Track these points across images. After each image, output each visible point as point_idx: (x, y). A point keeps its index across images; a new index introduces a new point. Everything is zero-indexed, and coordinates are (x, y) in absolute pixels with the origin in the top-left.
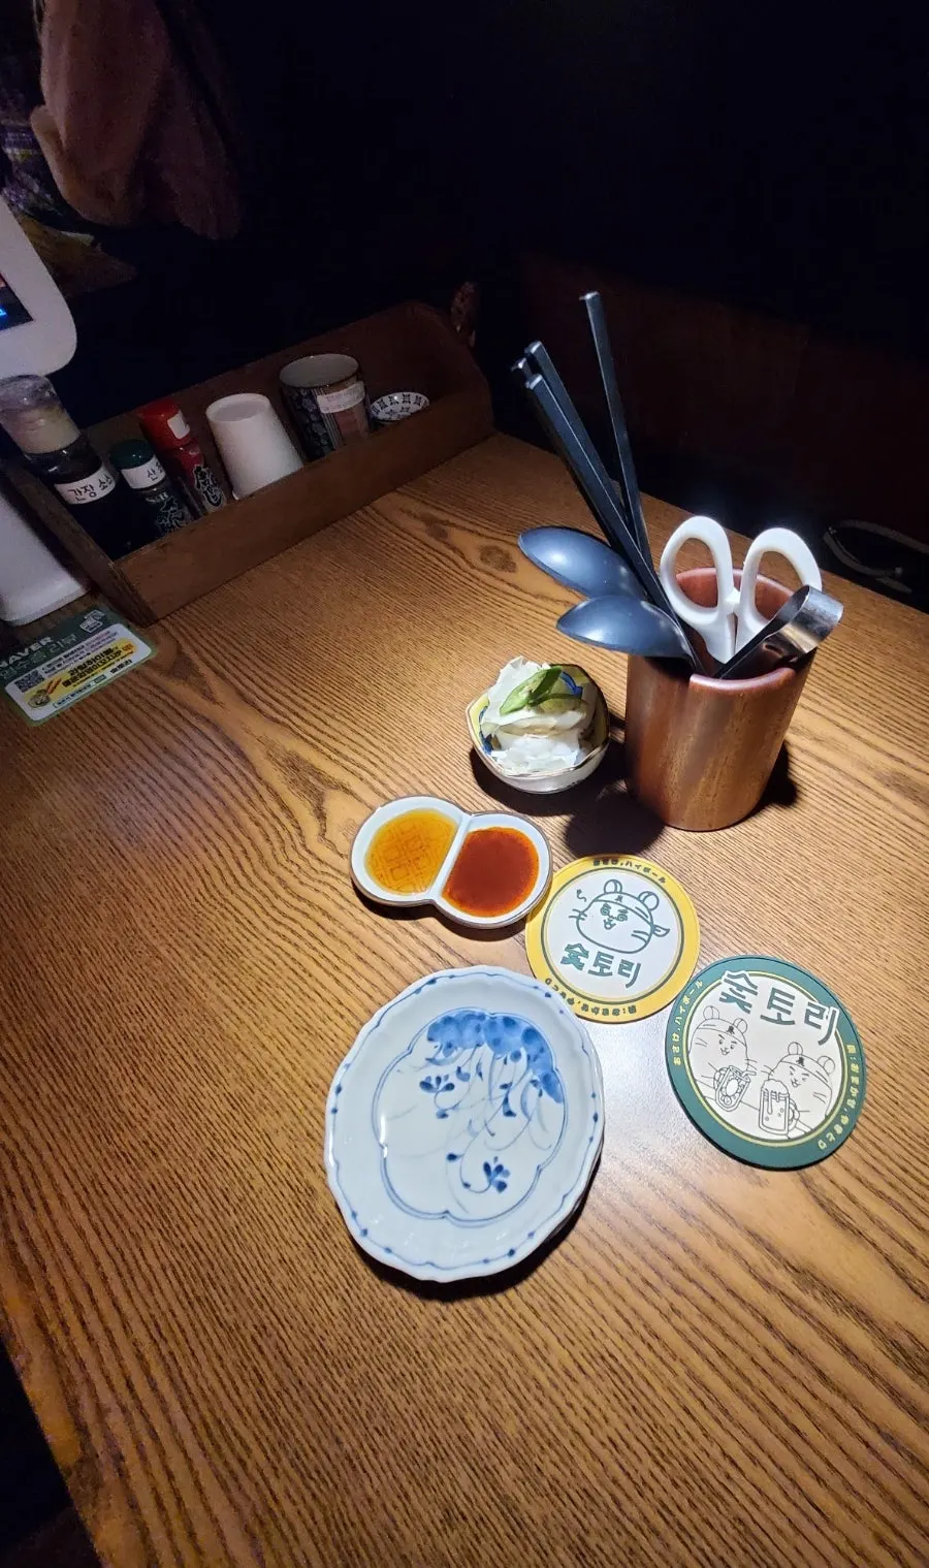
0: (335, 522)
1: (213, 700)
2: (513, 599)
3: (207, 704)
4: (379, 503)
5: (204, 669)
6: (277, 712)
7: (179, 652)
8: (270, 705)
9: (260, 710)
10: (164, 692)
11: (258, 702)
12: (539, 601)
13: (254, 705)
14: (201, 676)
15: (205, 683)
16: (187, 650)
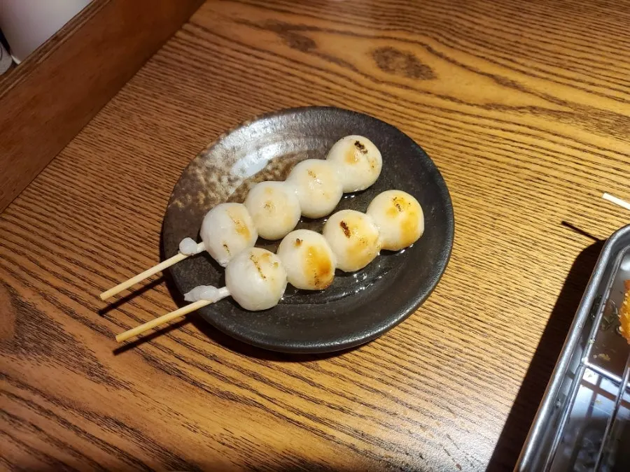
0: (156, 53)
1: (109, 380)
2: (459, 116)
3: (101, 389)
4: (197, 17)
5: (71, 327)
6: (224, 378)
7: (19, 304)
8: (205, 369)
9: (194, 383)
10: (23, 386)
11: (182, 365)
12: (494, 113)
13: (180, 375)
14: (72, 339)
15: (81, 352)
16: (27, 295)
